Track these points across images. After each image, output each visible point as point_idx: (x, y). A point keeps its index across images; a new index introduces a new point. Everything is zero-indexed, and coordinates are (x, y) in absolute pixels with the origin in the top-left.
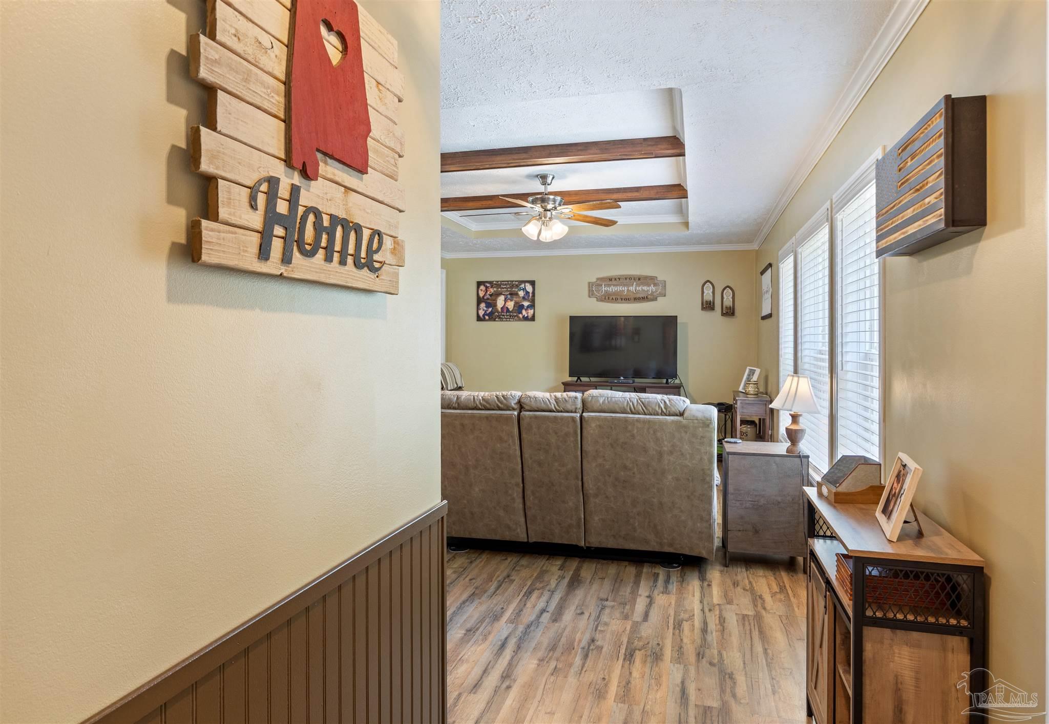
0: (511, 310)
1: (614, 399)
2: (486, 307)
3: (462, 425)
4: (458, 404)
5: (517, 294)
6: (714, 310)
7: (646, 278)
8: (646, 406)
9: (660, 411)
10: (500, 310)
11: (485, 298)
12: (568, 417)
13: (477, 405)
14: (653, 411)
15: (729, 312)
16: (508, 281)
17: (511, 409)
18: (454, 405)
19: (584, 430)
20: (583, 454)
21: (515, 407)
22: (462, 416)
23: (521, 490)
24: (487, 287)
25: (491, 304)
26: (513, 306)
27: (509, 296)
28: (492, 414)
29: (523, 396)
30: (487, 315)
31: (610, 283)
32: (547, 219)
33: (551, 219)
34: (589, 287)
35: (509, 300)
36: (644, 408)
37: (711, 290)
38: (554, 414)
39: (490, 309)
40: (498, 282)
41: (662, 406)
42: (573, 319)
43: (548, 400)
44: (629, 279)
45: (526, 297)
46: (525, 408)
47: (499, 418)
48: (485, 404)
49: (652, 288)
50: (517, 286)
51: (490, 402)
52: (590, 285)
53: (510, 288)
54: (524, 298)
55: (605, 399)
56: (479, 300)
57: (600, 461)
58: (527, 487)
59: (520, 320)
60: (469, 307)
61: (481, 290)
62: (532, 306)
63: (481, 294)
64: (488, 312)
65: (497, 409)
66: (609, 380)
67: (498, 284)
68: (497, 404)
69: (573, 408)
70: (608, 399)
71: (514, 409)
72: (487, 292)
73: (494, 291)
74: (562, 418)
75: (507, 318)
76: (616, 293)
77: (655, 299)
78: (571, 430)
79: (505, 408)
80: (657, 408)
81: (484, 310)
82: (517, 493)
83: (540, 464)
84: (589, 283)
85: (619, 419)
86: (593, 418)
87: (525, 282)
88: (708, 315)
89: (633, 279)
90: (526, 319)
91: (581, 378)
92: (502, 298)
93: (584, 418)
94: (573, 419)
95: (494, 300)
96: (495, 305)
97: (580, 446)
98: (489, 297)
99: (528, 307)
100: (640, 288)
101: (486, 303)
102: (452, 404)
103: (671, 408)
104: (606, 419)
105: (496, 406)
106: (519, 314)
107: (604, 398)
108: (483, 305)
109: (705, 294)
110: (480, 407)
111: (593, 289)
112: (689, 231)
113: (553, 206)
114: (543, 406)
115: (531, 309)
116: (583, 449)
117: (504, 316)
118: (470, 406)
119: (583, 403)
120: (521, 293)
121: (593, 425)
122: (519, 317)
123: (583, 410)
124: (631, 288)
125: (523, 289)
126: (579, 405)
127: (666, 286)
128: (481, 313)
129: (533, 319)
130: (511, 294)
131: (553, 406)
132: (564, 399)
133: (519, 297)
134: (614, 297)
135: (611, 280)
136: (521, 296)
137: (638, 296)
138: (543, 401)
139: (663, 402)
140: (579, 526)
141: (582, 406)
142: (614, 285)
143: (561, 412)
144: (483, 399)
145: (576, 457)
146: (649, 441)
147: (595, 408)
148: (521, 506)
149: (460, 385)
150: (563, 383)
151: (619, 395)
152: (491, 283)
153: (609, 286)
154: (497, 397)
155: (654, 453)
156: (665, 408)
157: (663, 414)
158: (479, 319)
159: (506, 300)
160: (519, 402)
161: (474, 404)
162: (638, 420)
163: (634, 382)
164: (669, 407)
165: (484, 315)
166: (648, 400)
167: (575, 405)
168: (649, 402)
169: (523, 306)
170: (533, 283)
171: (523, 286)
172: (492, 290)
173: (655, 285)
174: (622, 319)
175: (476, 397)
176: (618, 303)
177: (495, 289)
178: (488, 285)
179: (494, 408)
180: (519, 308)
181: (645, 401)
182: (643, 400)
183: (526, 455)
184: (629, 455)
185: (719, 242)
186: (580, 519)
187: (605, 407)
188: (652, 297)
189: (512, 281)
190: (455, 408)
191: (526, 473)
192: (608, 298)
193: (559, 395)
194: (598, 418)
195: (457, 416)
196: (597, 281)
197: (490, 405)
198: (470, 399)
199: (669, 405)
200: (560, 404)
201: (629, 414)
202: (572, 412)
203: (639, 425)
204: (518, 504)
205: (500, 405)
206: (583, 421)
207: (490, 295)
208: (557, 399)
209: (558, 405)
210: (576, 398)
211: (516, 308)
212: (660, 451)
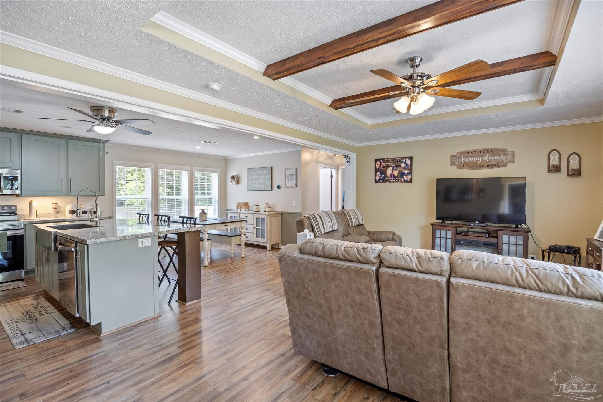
0: (396, 176)
1: (491, 264)
2: (380, 174)
3: (325, 273)
4: (323, 252)
5: (400, 166)
6: (560, 172)
7: (497, 150)
8: (542, 280)
9: (565, 290)
10: (389, 176)
11: (380, 169)
12: (432, 281)
13: (338, 255)
14: (554, 288)
15: (576, 173)
16: (394, 158)
17: (371, 263)
18: (319, 253)
19: (451, 298)
20: (450, 323)
21: (375, 261)
22: (325, 265)
23: (380, 342)
24: (381, 162)
25: (383, 173)
26: (397, 173)
27: (395, 167)
28: (351, 266)
29: (383, 251)
30: (381, 179)
31: (468, 155)
32: (416, 94)
33: (418, 94)
34: (451, 159)
35: (395, 170)
36: (538, 282)
37: (558, 157)
38: (415, 275)
39: (383, 176)
40: (388, 159)
41: (569, 282)
42: (438, 181)
43: (410, 258)
44: (483, 152)
45: (406, 168)
46: (384, 264)
47: (358, 271)
48: (346, 255)
49: (502, 157)
50: (400, 161)
51: (351, 253)
52: (452, 157)
53: (396, 162)
54: (405, 168)
55: (480, 263)
56: (376, 171)
57: (472, 335)
58: (386, 341)
59: (402, 182)
60: (370, 175)
61: (378, 164)
62: (410, 173)
63: (377, 167)
64: (381, 178)
65: (358, 261)
66: (467, 223)
67: (388, 160)
68: (357, 257)
69: (437, 270)
70: (483, 263)
71: (373, 263)
72: (381, 165)
73: (386, 165)
74: (425, 281)
75: (393, 181)
76: (472, 162)
77: (504, 165)
78: (436, 296)
79: (364, 261)
80: (560, 285)
81: (379, 176)
82: (377, 344)
83: (399, 322)
84: (451, 156)
85: (501, 294)
86: (463, 286)
87: (405, 158)
88: (555, 176)
89: (486, 152)
90: (406, 181)
91: (445, 221)
92: (390, 168)
93: (452, 284)
94: (438, 284)
95: (385, 170)
96: (386, 173)
97: (446, 314)
98: (383, 168)
99: (407, 174)
100: (492, 158)
101: (380, 172)
102: (318, 252)
103: (585, 288)
104: (481, 289)
105: (355, 258)
106: (402, 178)
107: (478, 262)
108: (378, 173)
109: (551, 160)
110: (342, 257)
111: (454, 161)
112: (544, 106)
113: (421, 82)
114: (403, 264)
115: (409, 175)
116: (451, 317)
117: (391, 180)
118: (333, 255)
119: (451, 265)
120: (403, 165)
121: (464, 294)
122: (401, 180)
123: (451, 273)
124: (484, 158)
125: (404, 163)
126: (446, 266)
127: (515, 155)
128: (377, 178)
129: (411, 181)
130: (396, 166)
131: (414, 264)
132: (427, 259)
133: (402, 168)
134: (471, 165)
135: (468, 153)
136: (403, 167)
137: (490, 163)
138: (404, 258)
139: (569, 277)
140: (443, 393)
141: (449, 268)
142: (470, 157)
143: (424, 273)
144: (345, 250)
145: (441, 325)
146: (548, 328)
147: (467, 273)
148: (381, 356)
149: (361, 223)
150: (432, 224)
151: (499, 261)
152: (383, 159)
153: (467, 157)
154: (358, 250)
155: (555, 343)
156: (574, 286)
157: (569, 293)
158: (376, 182)
159: (393, 170)
160: (379, 256)
161: (336, 254)
162: (530, 299)
163: (487, 226)
164: (582, 286)
165: (379, 180)
166: (544, 271)
167: (441, 267)
168: (546, 275)
169: (404, 173)
170: (411, 158)
171: (404, 160)
172: (384, 164)
173: (505, 155)
174: (474, 180)
175: (339, 247)
176: (474, 169)
177: (386, 163)
178: (382, 161)
179: (354, 261)
180: (402, 174)
181: (539, 272)
182: (536, 271)
183: (385, 311)
184: (514, 338)
185: (567, 118)
186: (445, 388)
187: (481, 273)
188: (502, 164)
189: (397, 158)
190: (320, 256)
191: (385, 329)
192: (466, 166)
193: (422, 252)
194: (471, 288)
195: (320, 264)
196: (457, 155)
197: (350, 257)
198: (333, 249)
199: (582, 283)
200: (422, 264)
201: (515, 286)
202: (436, 274)
203: (532, 305)
204: (379, 353)
205: (359, 257)
206: (451, 288)
207: (383, 167)
208: (419, 257)
209: (420, 265)
210: (442, 258)
211: (399, 175)
212: (566, 344)
